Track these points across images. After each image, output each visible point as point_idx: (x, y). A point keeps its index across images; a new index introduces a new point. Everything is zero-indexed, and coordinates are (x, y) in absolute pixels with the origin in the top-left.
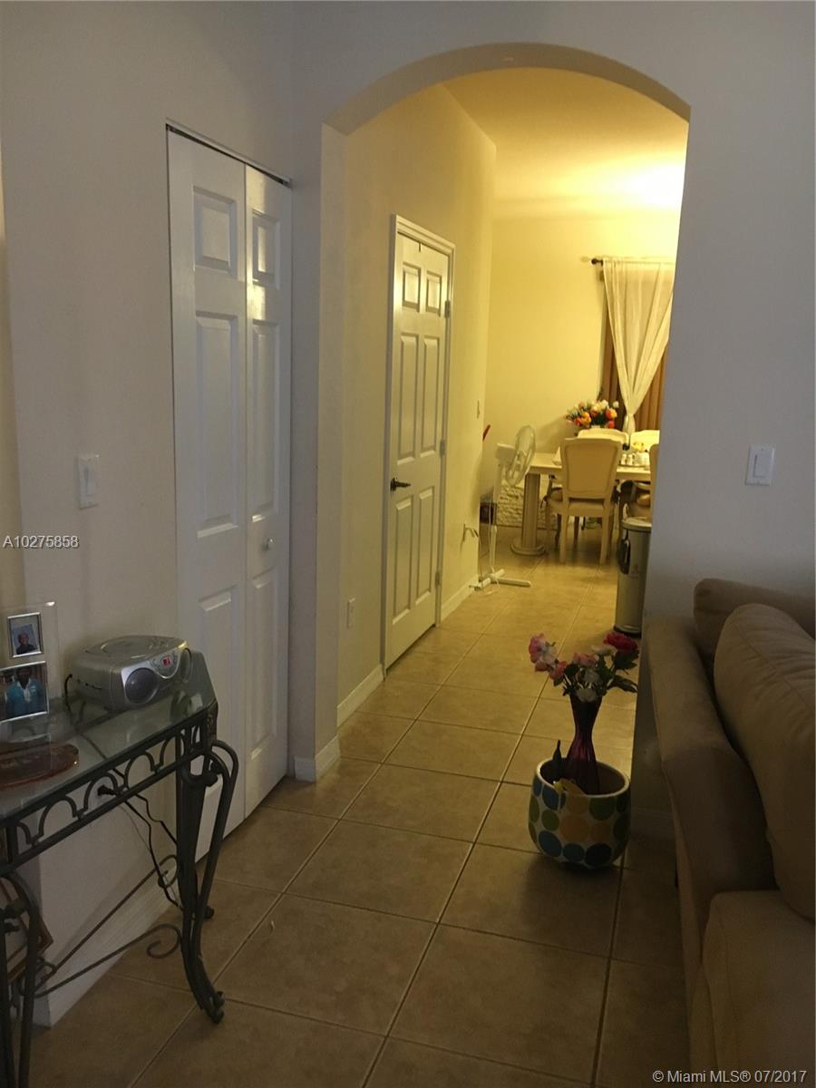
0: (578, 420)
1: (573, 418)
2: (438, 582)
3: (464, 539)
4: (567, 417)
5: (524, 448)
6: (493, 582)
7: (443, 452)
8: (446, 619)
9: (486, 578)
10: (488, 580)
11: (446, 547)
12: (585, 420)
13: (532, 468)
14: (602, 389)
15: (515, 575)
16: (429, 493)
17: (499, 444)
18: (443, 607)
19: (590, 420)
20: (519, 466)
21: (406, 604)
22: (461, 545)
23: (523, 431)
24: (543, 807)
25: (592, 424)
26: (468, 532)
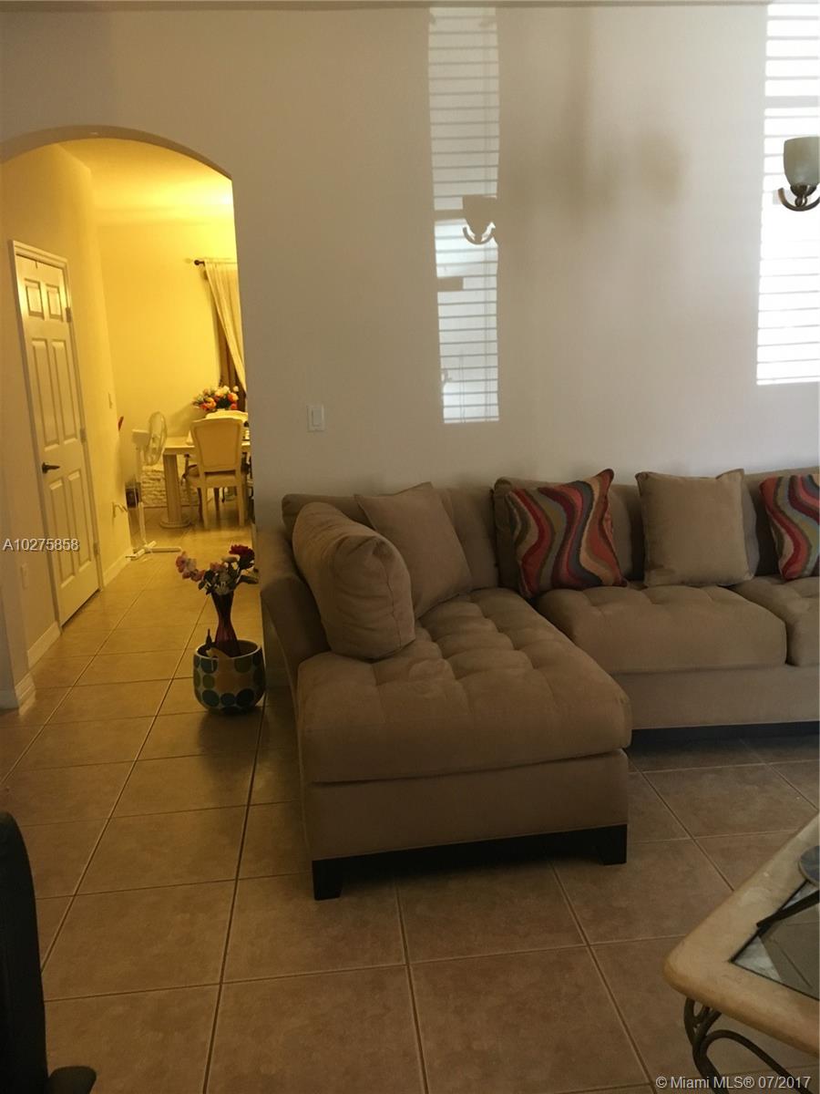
0: (202, 405)
1: (200, 403)
2: (96, 552)
3: (114, 516)
4: (194, 403)
5: (157, 431)
6: (147, 552)
7: (83, 439)
8: (108, 585)
9: (140, 549)
10: (142, 551)
11: (99, 522)
12: (211, 404)
13: (166, 449)
14: (222, 377)
15: (166, 544)
16: (77, 475)
17: (134, 430)
18: (104, 574)
19: (215, 404)
20: (155, 449)
21: (71, 571)
22: (113, 520)
23: (154, 416)
24: (202, 674)
25: (217, 407)
26: (117, 509)
